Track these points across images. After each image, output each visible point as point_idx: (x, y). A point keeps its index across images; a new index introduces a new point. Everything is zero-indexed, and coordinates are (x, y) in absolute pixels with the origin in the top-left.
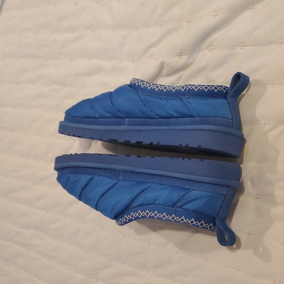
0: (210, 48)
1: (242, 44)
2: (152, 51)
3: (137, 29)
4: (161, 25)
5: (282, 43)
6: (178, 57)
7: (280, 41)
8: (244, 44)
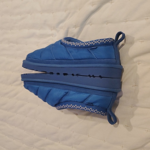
0: (90, 23)
1: (106, 22)
2: (61, 25)
3: (53, 13)
4: (65, 11)
5: (126, 21)
6: (74, 28)
7: (125, 20)
8: (108, 22)
